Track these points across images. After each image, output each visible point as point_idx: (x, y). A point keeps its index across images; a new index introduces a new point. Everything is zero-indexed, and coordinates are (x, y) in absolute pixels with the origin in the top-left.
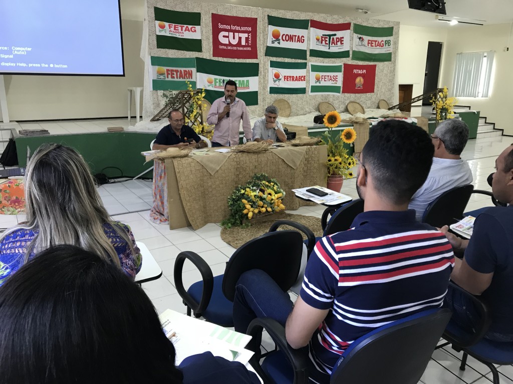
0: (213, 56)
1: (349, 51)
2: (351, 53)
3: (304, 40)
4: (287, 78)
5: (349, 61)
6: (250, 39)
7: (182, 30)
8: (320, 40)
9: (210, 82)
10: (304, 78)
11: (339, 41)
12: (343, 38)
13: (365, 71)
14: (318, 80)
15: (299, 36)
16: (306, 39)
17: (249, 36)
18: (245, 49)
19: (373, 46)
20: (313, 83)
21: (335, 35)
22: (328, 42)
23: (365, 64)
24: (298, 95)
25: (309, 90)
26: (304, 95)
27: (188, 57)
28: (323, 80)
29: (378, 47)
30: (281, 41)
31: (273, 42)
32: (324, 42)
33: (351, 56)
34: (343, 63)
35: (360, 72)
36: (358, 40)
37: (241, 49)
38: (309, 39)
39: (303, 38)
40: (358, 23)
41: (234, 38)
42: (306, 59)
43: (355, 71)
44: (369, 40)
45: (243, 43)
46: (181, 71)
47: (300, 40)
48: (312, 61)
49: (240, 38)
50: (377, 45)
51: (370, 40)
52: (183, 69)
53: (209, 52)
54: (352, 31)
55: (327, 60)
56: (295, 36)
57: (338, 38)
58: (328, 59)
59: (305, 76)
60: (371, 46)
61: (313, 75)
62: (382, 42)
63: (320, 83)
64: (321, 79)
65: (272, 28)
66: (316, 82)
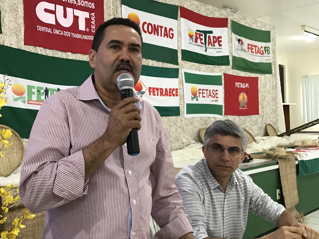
0: (25, 44)
1: (228, 56)
2: (231, 59)
4: (154, 92)
5: (229, 70)
6: (93, 22)
8: (194, 37)
9: (19, 93)
10: (177, 92)
11: (216, 42)
12: (221, 37)
13: (247, 85)
14: (194, 95)
15: (166, 28)
16: (175, 32)
18: (85, 37)
20: (189, 100)
23: (247, 76)
24: (170, 117)
25: (183, 110)
26: (178, 118)
28: (201, 95)
32: (199, 40)
33: (231, 63)
34: (223, 72)
35: (243, 86)
36: (237, 42)
37: (78, 36)
38: (180, 34)
40: (236, 21)
41: (65, 16)
42: (177, 64)
43: (237, 84)
53: (17, 35)
54: (230, 30)
55: (203, 67)
56: (161, 27)
57: (215, 37)
58: (205, 65)
59: (177, 89)
61: (189, 87)
63: (197, 100)
64: (198, 95)
65: (127, 11)
66: (192, 99)
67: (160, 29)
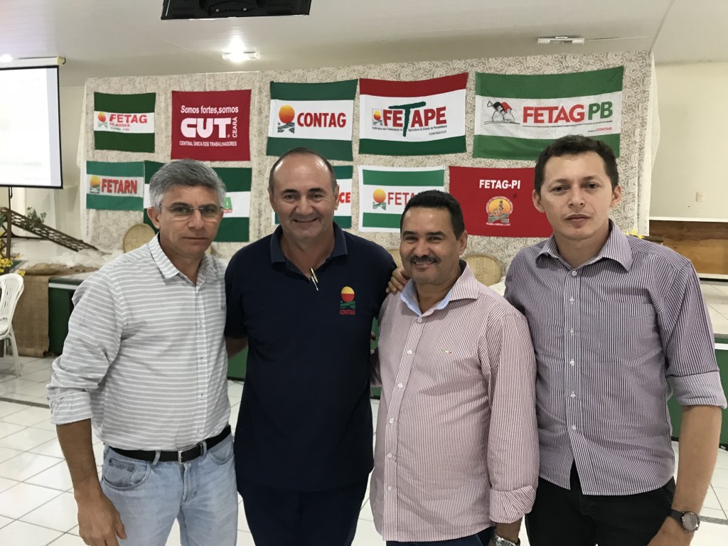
1: (463, 138)
2: (470, 143)
3: (344, 121)
5: (465, 160)
6: (235, 128)
7: (127, 121)
8: (382, 119)
10: (347, 197)
11: (432, 118)
13: (516, 183)
14: (379, 201)
15: (333, 115)
16: (349, 118)
17: (232, 121)
18: (224, 144)
19: (542, 121)
20: (368, 207)
21: (423, 104)
22: (403, 122)
23: (519, 166)
25: (357, 221)
27: (133, 160)
28: (393, 202)
29: (561, 122)
30: (297, 126)
31: (280, 130)
32: (391, 122)
33: (470, 148)
34: (448, 164)
35: (501, 185)
36: (493, 110)
37: (217, 144)
38: (356, 118)
39: (342, 118)
41: (205, 128)
42: (351, 159)
43: (485, 183)
44: (526, 109)
45: (222, 134)
46: (121, 181)
47: (338, 121)
48: (364, 163)
49: (216, 128)
50: (558, 118)
51: (531, 108)
52: (124, 179)
53: (165, 152)
54: (473, 92)
55: (401, 159)
56: (326, 115)
57: (432, 111)
59: (348, 194)
60: (536, 121)
61: (369, 191)
62: (579, 110)
63: (384, 208)
64: (386, 201)
65: (278, 105)
66: (375, 206)
67: (323, 117)
